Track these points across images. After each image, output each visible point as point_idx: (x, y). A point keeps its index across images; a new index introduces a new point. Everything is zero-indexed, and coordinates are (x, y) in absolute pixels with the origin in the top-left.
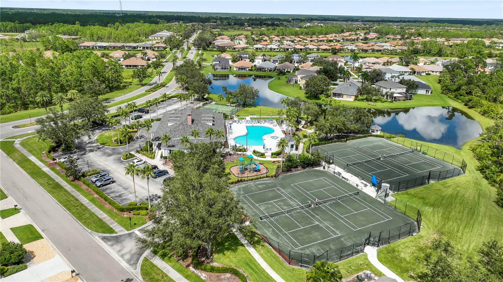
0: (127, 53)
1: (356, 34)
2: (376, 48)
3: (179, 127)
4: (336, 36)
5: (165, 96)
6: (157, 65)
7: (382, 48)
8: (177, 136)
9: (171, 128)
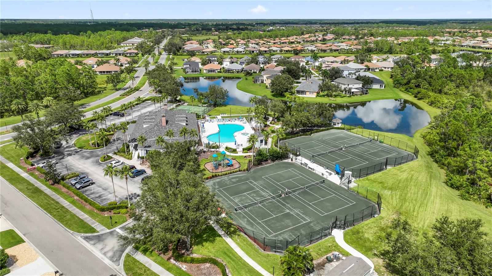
0: (100, 59)
1: (315, 36)
2: (334, 48)
3: (154, 128)
4: (297, 38)
5: (139, 99)
6: (130, 70)
7: (339, 48)
8: (153, 137)
9: (146, 130)
